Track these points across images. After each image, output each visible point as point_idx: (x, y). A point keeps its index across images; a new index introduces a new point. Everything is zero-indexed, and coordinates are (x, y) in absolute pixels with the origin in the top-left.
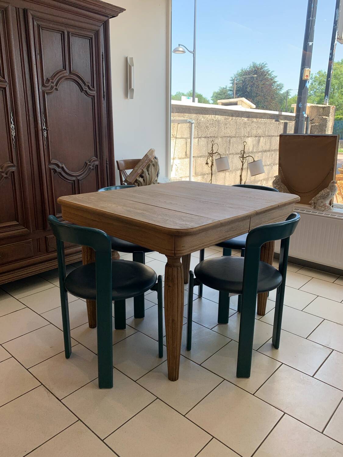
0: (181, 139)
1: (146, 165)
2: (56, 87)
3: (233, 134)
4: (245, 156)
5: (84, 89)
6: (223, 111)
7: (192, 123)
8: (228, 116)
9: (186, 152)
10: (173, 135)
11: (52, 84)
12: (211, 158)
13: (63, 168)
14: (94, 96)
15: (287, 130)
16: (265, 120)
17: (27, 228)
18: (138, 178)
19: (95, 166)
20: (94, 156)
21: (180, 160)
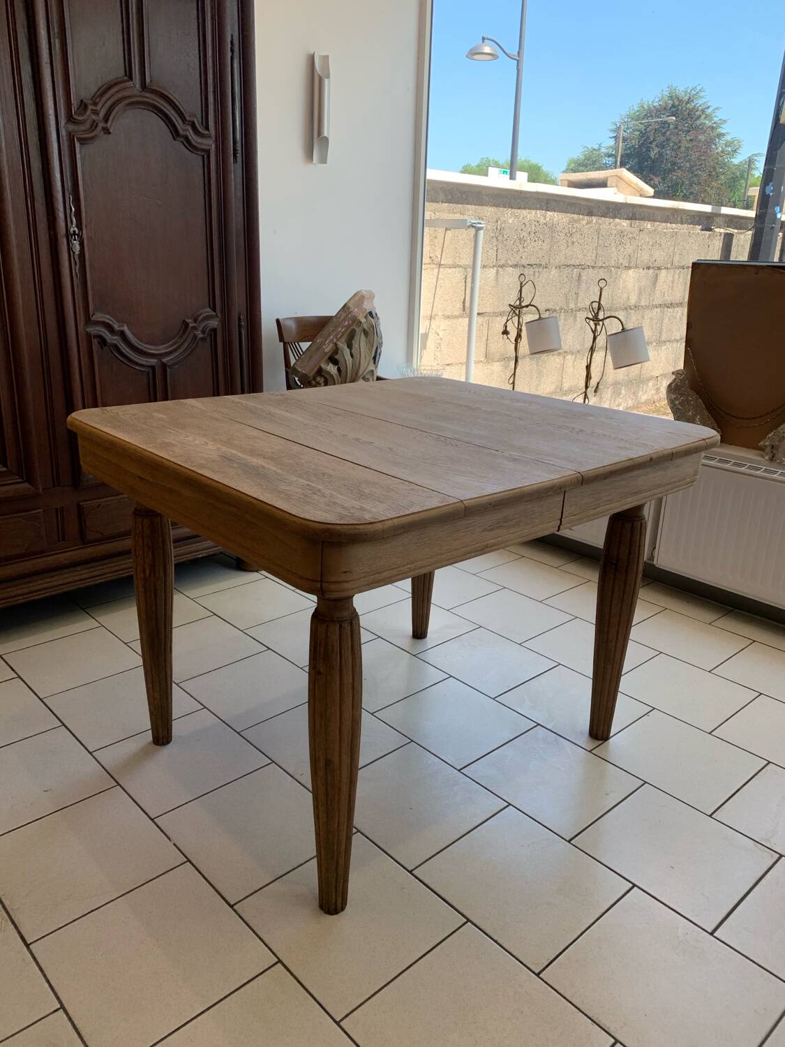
0: (453, 270)
1: (343, 333)
2: (104, 125)
3: (588, 261)
4: (601, 316)
5: (181, 132)
7: (480, 229)
8: (578, 214)
9: (463, 302)
10: (428, 257)
11: (94, 117)
12: (516, 318)
13: (122, 334)
14: (208, 152)
15: (732, 253)
16: (674, 225)
17: (30, 484)
18: (323, 366)
19: (210, 330)
20: (207, 305)
21: (447, 322)
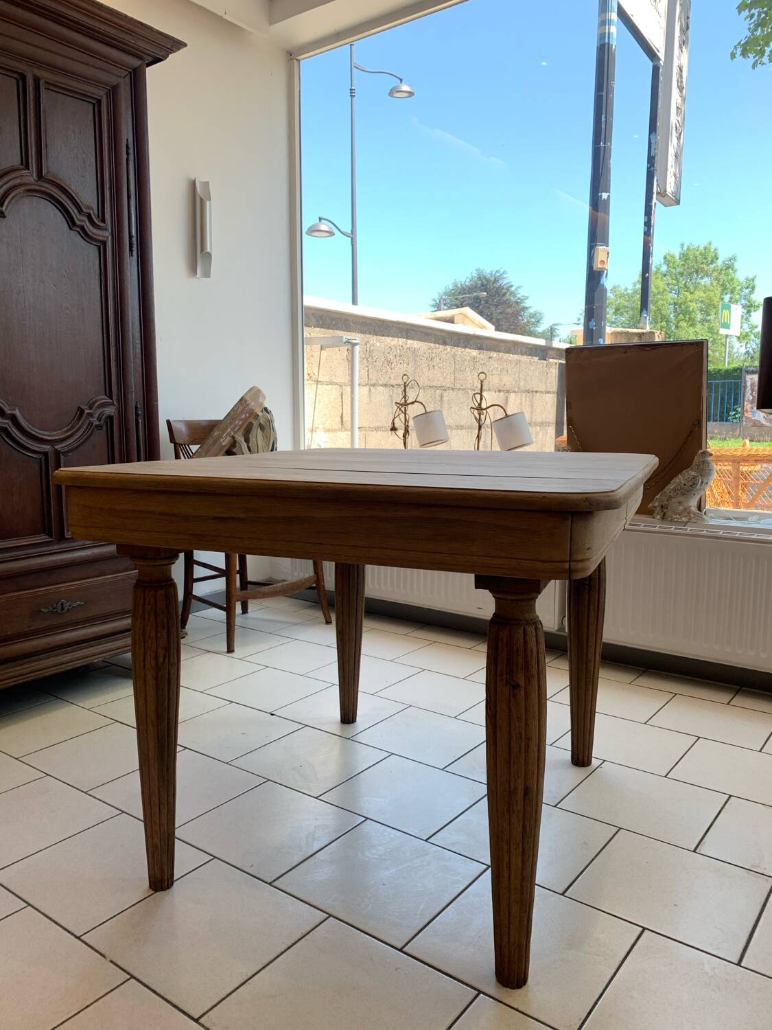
0: (330, 386)
1: (241, 426)
3: (449, 384)
4: (484, 406)
5: (78, 223)
6: (425, 330)
7: (355, 345)
8: (435, 343)
9: (342, 417)
10: (309, 374)
12: (403, 415)
13: (13, 418)
14: (104, 243)
16: (516, 356)
19: (106, 417)
20: (103, 391)
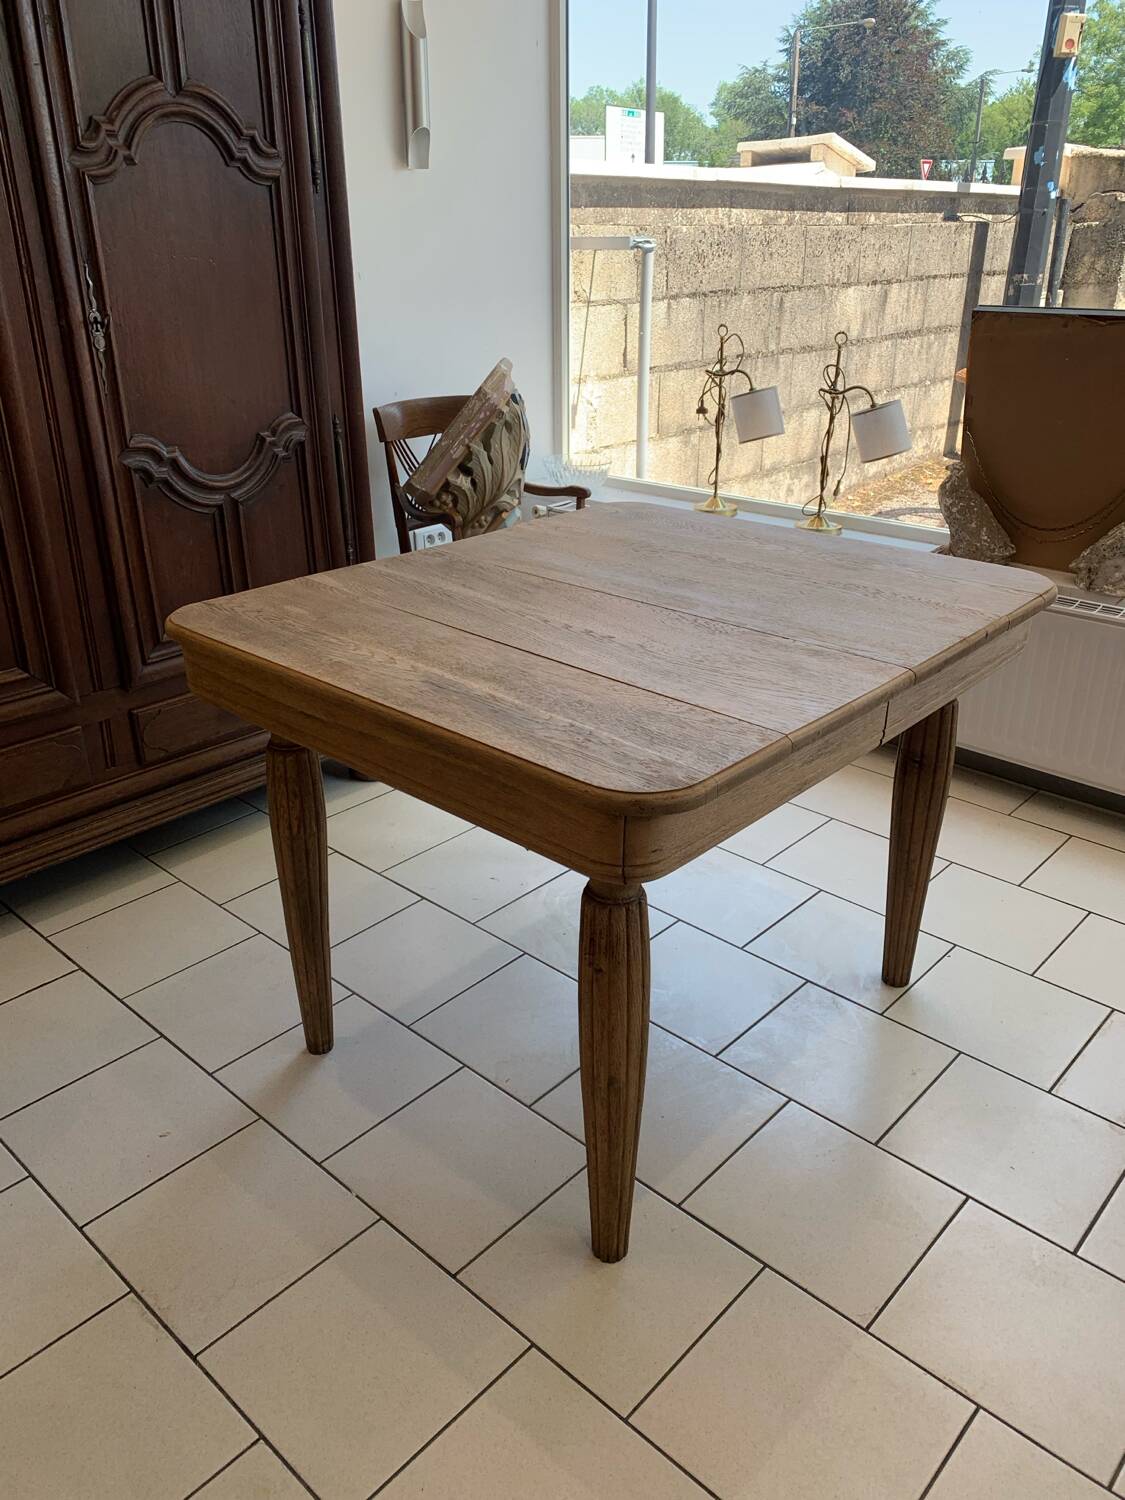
0: (608, 307)
1: (479, 430)
2: (127, 153)
3: (793, 277)
4: (840, 387)
5: (238, 155)
6: (759, 190)
7: (647, 251)
8: (775, 209)
9: (625, 355)
10: (576, 292)
11: (111, 142)
12: (717, 388)
13: (174, 464)
14: (276, 180)
15: (987, 251)
16: (906, 215)
17: (61, 691)
18: (451, 478)
19: (295, 445)
20: (289, 407)
21: (605, 385)
